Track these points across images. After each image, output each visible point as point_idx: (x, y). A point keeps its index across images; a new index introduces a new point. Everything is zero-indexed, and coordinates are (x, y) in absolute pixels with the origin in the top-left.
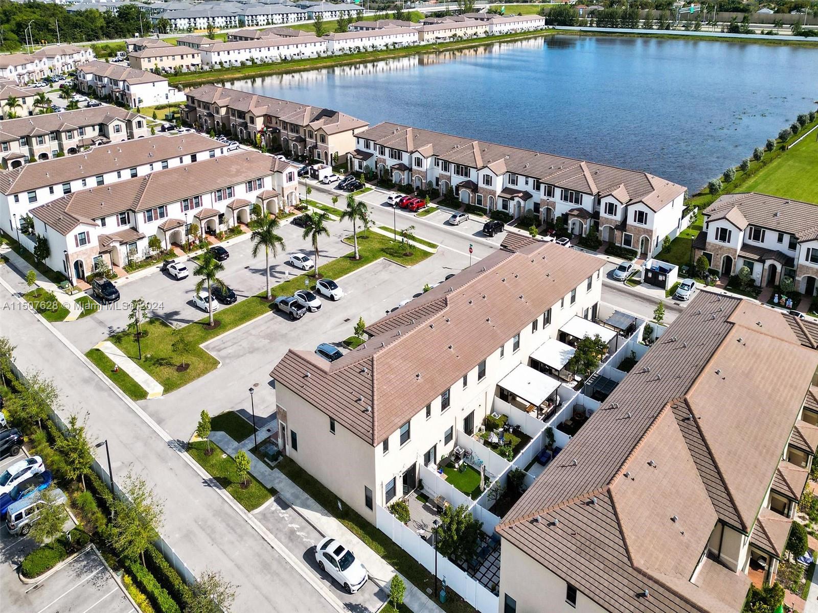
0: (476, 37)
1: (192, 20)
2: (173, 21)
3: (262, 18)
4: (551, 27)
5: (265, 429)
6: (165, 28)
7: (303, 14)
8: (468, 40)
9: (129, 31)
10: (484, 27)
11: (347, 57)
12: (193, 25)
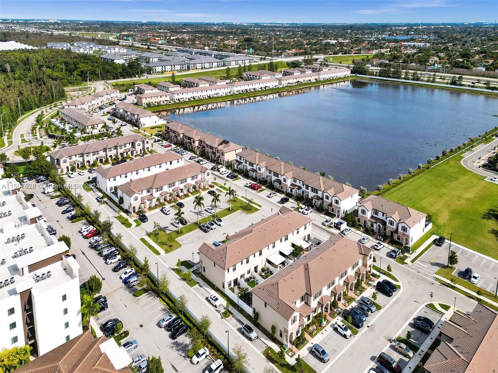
0: (310, 82)
1: (164, 67)
2: (154, 67)
3: (199, 65)
4: (354, 75)
5: (196, 266)
6: (150, 71)
7: (220, 63)
8: (305, 84)
9: (133, 74)
10: (315, 76)
11: (241, 95)
12: (164, 69)
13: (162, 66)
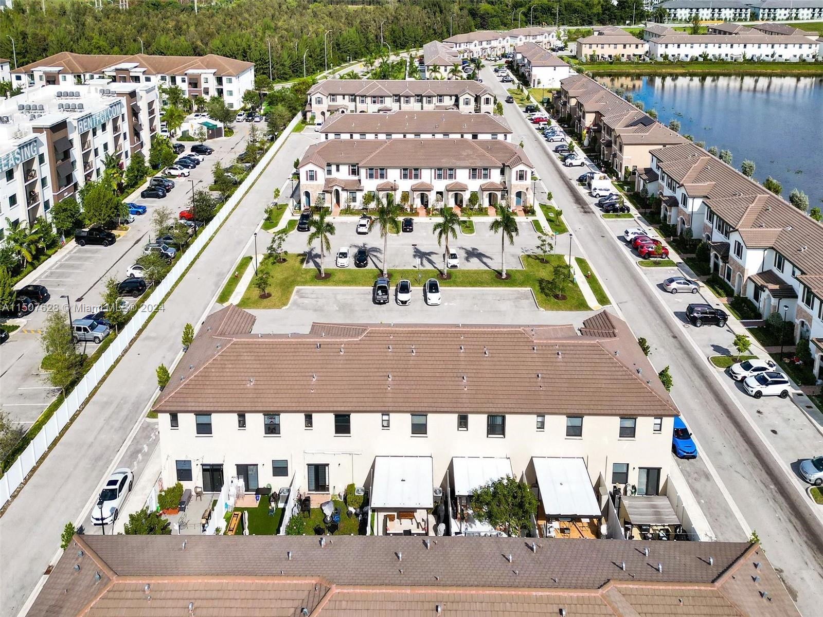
1: (695, 10)
2: (673, 10)
3: (783, 11)
6: (662, 17)
12: (694, 15)
13: (691, 9)
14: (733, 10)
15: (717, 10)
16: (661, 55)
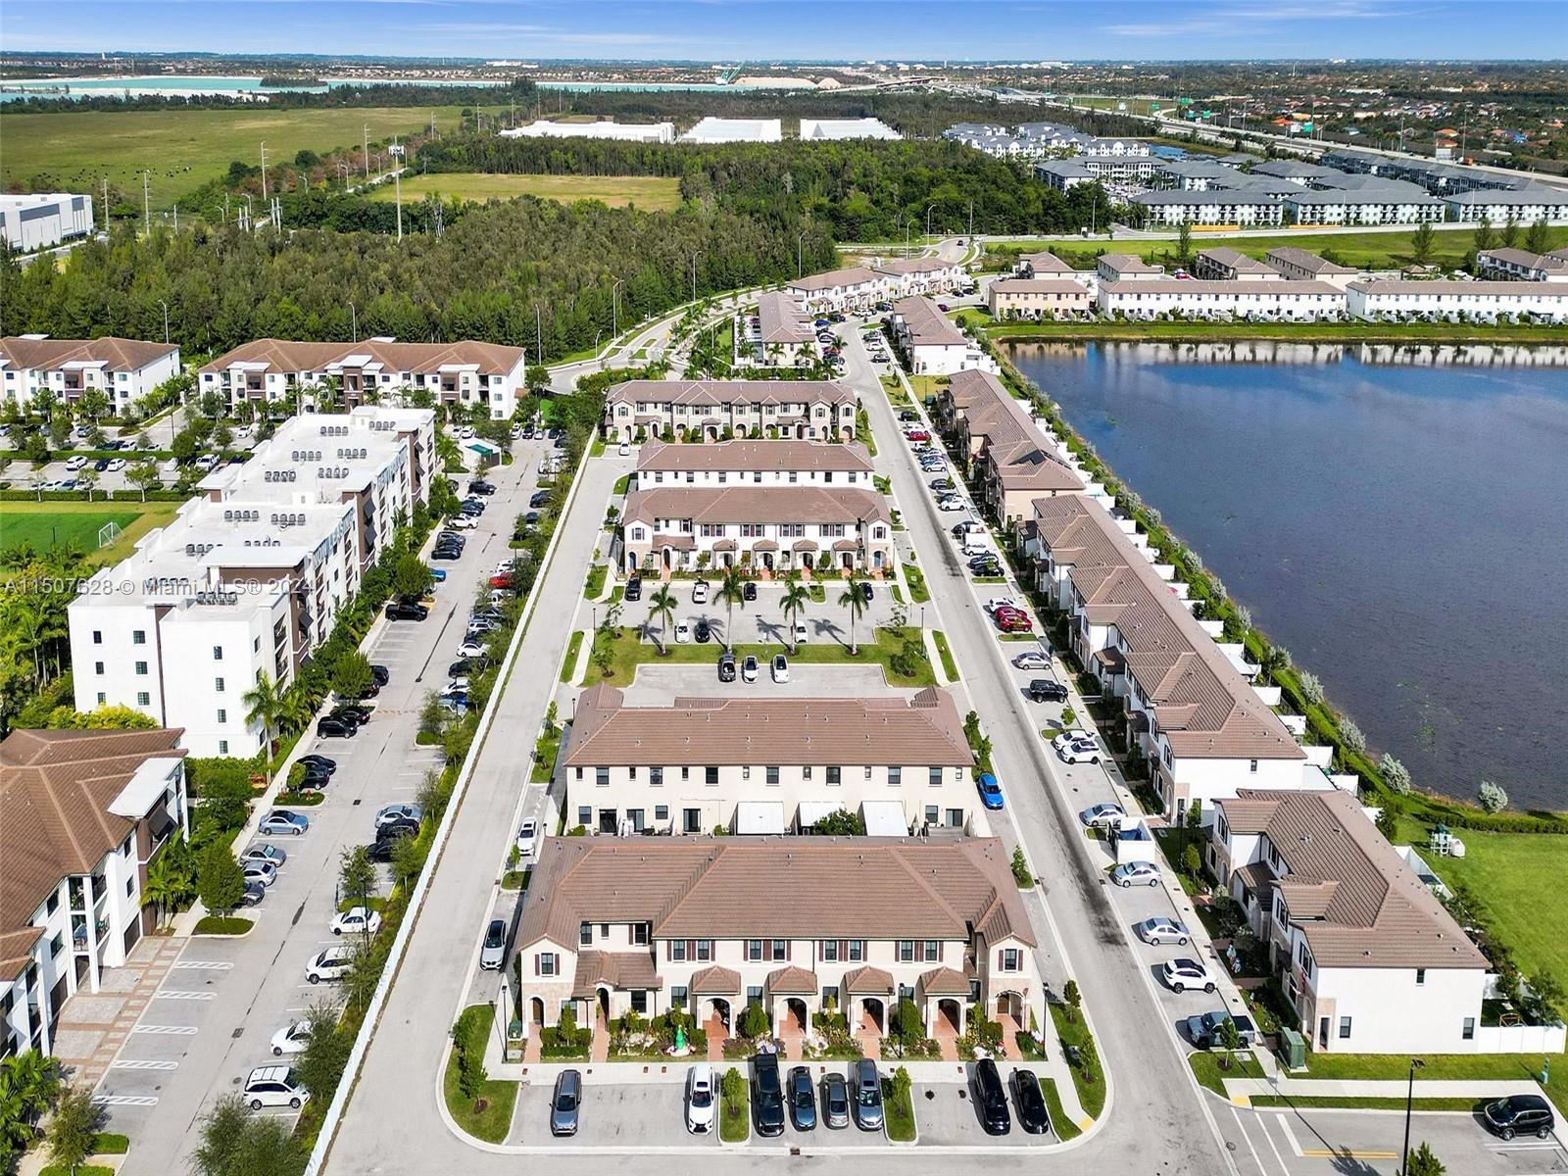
7: (1434, 208)
11: (1386, 330)
13: (1188, 206)
14: (1254, 208)
15: (1228, 208)
16: (1114, 310)
